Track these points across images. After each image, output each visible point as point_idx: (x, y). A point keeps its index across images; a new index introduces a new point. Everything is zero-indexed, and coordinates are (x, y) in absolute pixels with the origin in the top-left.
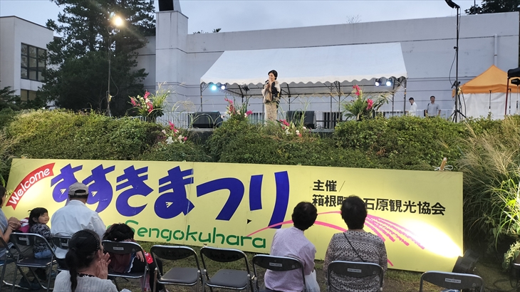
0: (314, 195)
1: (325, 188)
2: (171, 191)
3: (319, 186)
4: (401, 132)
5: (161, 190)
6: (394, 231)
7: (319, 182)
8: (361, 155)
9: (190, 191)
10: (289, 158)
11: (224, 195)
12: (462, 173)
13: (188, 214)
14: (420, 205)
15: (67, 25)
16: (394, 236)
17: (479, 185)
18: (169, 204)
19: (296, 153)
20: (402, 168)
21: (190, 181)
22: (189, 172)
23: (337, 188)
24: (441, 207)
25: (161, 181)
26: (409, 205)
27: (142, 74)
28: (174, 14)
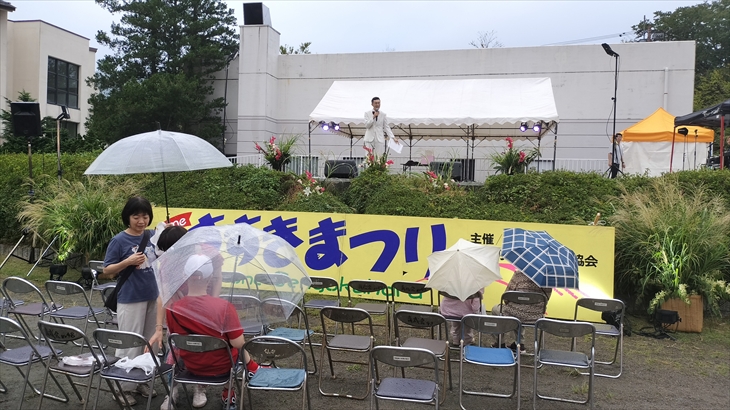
1: (482, 241)
2: (323, 242)
3: (476, 239)
4: (556, 187)
5: (312, 241)
7: (476, 235)
8: (515, 210)
9: (343, 243)
10: (442, 211)
11: (378, 247)
12: (613, 228)
13: (341, 266)
15: (122, 38)
17: (629, 239)
18: (321, 255)
19: (449, 207)
20: (556, 222)
21: (343, 233)
22: (342, 224)
23: (494, 241)
24: (594, 259)
25: (312, 233)
27: (221, 104)
28: (263, 29)
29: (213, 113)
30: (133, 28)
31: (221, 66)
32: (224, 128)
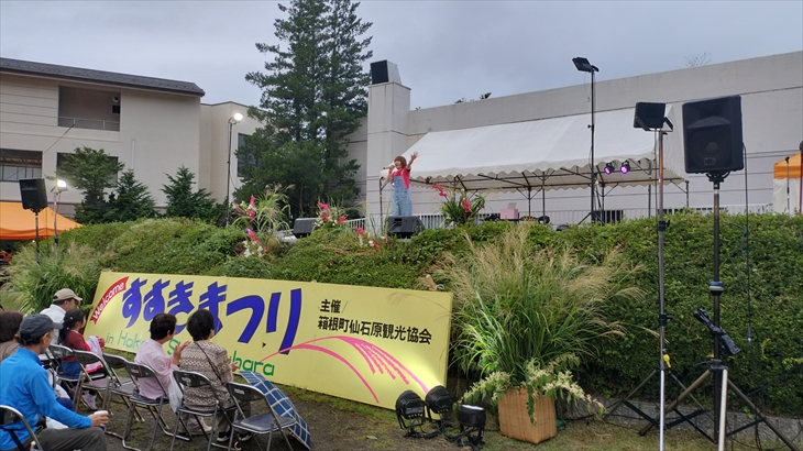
0: (321, 317)
1: (330, 309)
3: (325, 307)
6: (384, 361)
7: (326, 302)
9: (222, 310)
11: (247, 313)
12: (451, 294)
14: (409, 331)
16: (382, 367)
21: (224, 298)
22: (224, 288)
23: (340, 310)
24: (428, 334)
25: (202, 298)
26: (400, 331)
27: (353, 166)
28: (389, 87)
29: (347, 175)
30: (279, 101)
31: (353, 128)
32: (357, 191)
